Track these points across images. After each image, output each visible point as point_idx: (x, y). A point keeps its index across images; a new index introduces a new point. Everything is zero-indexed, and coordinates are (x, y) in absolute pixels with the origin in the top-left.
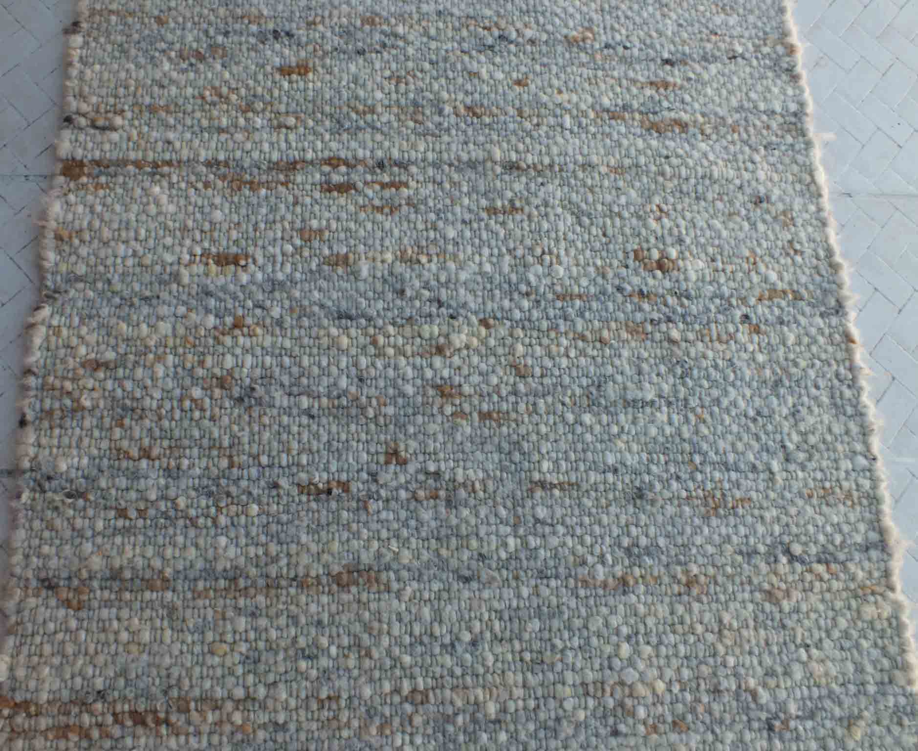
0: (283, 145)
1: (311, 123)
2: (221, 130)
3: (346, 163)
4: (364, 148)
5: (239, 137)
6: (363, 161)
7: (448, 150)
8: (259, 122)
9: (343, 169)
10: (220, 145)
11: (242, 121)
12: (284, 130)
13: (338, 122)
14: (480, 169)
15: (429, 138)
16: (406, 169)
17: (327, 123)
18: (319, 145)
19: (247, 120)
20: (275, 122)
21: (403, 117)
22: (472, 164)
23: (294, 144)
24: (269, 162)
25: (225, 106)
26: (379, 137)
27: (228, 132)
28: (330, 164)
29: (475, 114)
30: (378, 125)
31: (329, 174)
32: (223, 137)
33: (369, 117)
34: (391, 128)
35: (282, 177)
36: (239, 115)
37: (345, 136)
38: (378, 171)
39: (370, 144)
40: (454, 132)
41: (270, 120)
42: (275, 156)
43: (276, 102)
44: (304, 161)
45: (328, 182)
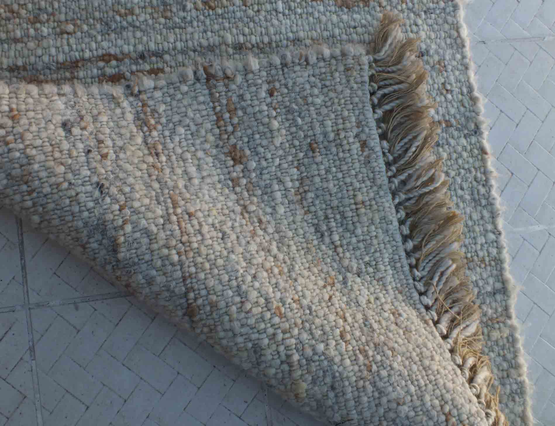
0: (66, 48)
1: (85, 27)
2: (16, 41)
3: (117, 59)
4: (129, 45)
5: (31, 45)
6: (127, 55)
7: (192, 39)
8: (45, 31)
9: (114, 63)
10: (17, 53)
11: (32, 31)
12: (65, 36)
13: (107, 24)
14: (217, 51)
15: (177, 30)
16: (161, 57)
17: (98, 26)
18: (94, 45)
19: (36, 30)
20: (58, 30)
21: (155, 15)
22: (211, 48)
23: (74, 46)
24: (57, 63)
25: (17, 20)
26: (139, 34)
27: (22, 42)
28: (103, 60)
29: (210, 7)
30: (138, 24)
31: (104, 67)
32: (19, 46)
33: (129, 18)
34: (147, 25)
35: (68, 75)
36: (29, 26)
37: (113, 36)
38: (141, 61)
39: (132, 41)
40: (195, 24)
41: (54, 28)
42: (61, 58)
43: (57, 13)
44: (83, 59)
45: (104, 75)
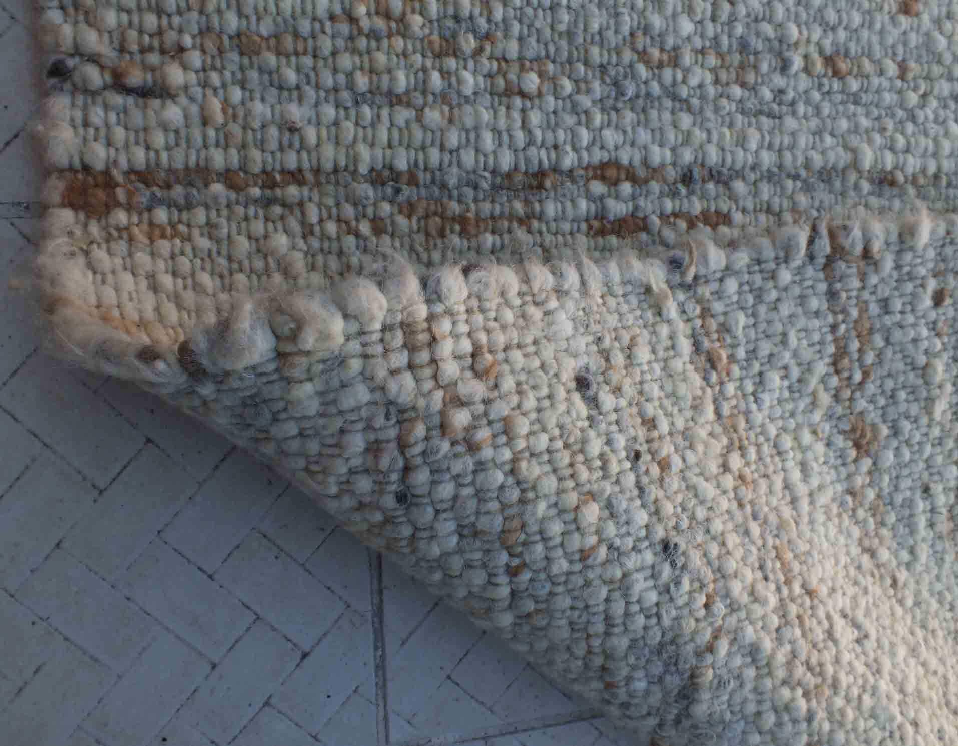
0: (520, 137)
1: (568, 86)
2: (395, 100)
3: (632, 178)
4: (661, 146)
5: (434, 116)
6: (655, 172)
7: (792, 147)
8: (470, 81)
9: (626, 188)
10: (396, 134)
11: (436, 79)
12: (518, 102)
13: (616, 84)
14: (838, 184)
15: (764, 119)
16: (726, 184)
17: (596, 85)
18: (585, 136)
19: (445, 74)
20: (500, 82)
21: (723, 76)
22: (826, 175)
23: (538, 134)
24: (494, 172)
25: (399, 43)
26: (686, 120)
27: (409, 105)
28: (603, 178)
29: (836, 73)
30: (684, 92)
31: (601, 198)
32: (403, 115)
33: (667, 74)
34: (703, 98)
35: (519, 207)
36: (429, 63)
37: (629, 117)
38: (683, 191)
39: (671, 136)
40: (801, 109)
41: (489, 76)
42: (506, 161)
43: (499, 34)
44: (556, 169)
45: (601, 216)
